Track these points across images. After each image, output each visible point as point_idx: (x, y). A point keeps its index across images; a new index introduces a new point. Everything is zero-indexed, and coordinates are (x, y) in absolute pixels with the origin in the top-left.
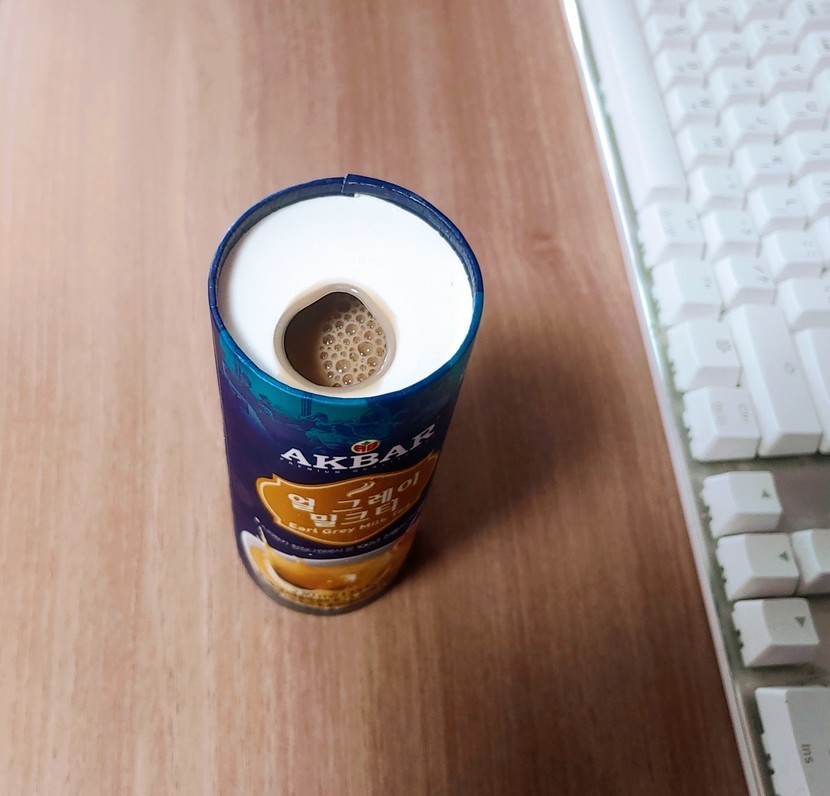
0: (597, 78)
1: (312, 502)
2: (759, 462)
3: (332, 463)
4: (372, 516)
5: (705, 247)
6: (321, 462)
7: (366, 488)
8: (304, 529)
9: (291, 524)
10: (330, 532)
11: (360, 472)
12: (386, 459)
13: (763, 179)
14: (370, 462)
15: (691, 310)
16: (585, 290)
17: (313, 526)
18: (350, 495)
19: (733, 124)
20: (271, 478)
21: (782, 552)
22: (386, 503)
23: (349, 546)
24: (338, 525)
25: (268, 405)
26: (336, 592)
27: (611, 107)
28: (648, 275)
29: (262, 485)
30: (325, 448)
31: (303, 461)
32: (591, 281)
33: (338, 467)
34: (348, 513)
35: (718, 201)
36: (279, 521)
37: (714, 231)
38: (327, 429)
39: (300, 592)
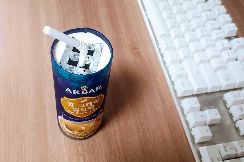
0: (145, 10)
1: (73, 104)
2: (193, 96)
3: (77, 92)
4: (87, 110)
5: (175, 47)
6: (74, 92)
7: (85, 100)
8: (71, 112)
9: (68, 111)
10: (77, 113)
11: (84, 96)
12: (89, 93)
13: (187, 31)
14: (85, 93)
15: (173, 62)
16: (147, 60)
17: (74, 111)
18: (81, 102)
19: (179, 18)
20: (63, 97)
21: (201, 115)
22: (91, 106)
23: (82, 118)
24: (79, 112)
25: (62, 76)
26: (80, 133)
27: (149, 17)
28: (162, 55)
29: (62, 99)
30: (75, 88)
31: (70, 92)
32: (148, 58)
33: (78, 93)
34: (82, 108)
35: (177, 36)
36: (66, 110)
37: (177, 43)
38: (75, 83)
39: (71, 132)
